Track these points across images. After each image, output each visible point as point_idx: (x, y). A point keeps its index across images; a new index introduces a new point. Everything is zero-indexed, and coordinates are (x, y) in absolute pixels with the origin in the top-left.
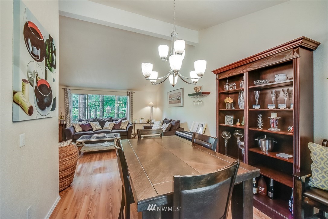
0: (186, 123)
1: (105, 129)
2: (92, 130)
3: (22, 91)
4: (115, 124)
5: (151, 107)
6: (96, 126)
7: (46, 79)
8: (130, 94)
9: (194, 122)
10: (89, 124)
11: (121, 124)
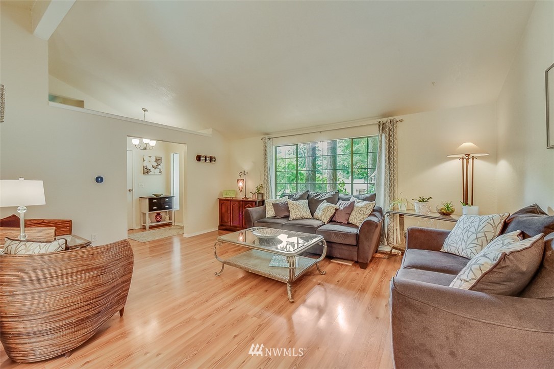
1: (316, 219)
4: (337, 210)
5: (468, 157)
8: (386, 127)
10: (288, 204)
11: (352, 210)
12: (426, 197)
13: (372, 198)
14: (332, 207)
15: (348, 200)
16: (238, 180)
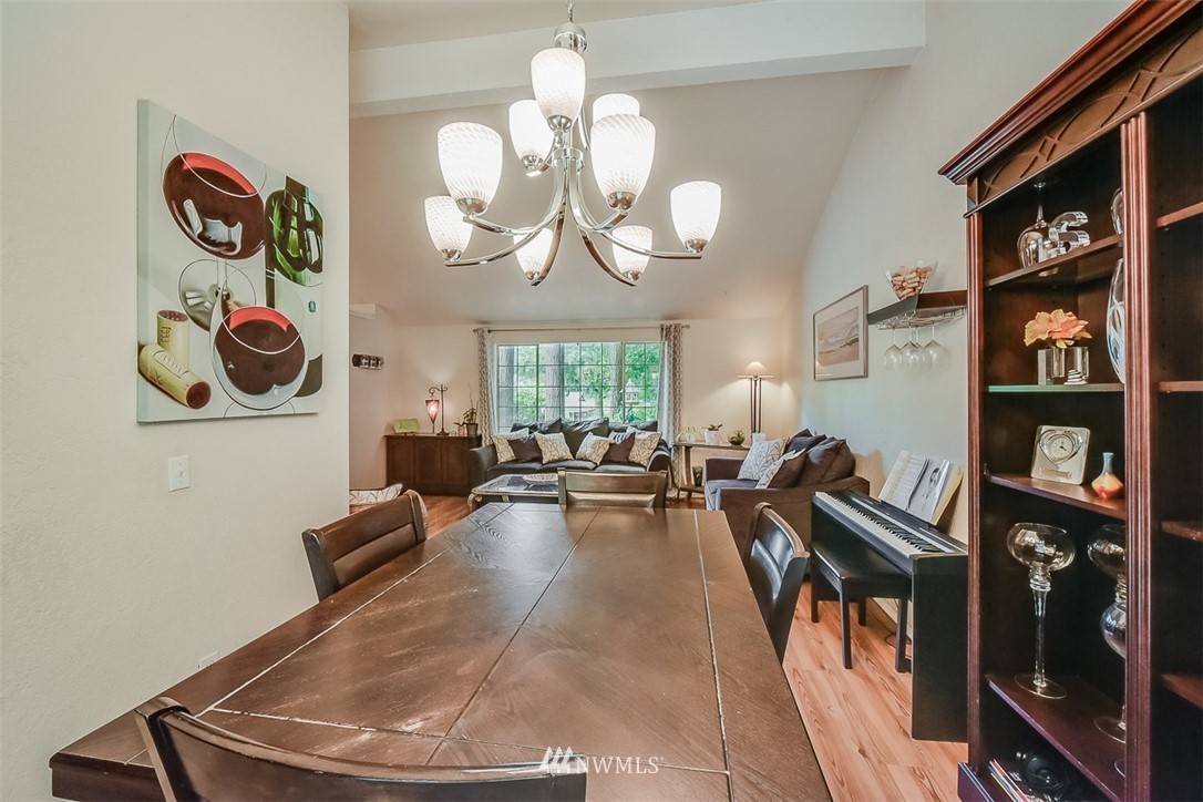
0: (877, 457)
1: (582, 459)
2: (539, 459)
3: (159, 343)
4: (611, 445)
5: (756, 379)
6: (554, 446)
7: (271, 302)
8: (671, 334)
9: (904, 454)
10: (534, 439)
11: (633, 444)
12: (716, 425)
13: (653, 427)
14: (605, 442)
15: (624, 430)
16: (427, 402)
